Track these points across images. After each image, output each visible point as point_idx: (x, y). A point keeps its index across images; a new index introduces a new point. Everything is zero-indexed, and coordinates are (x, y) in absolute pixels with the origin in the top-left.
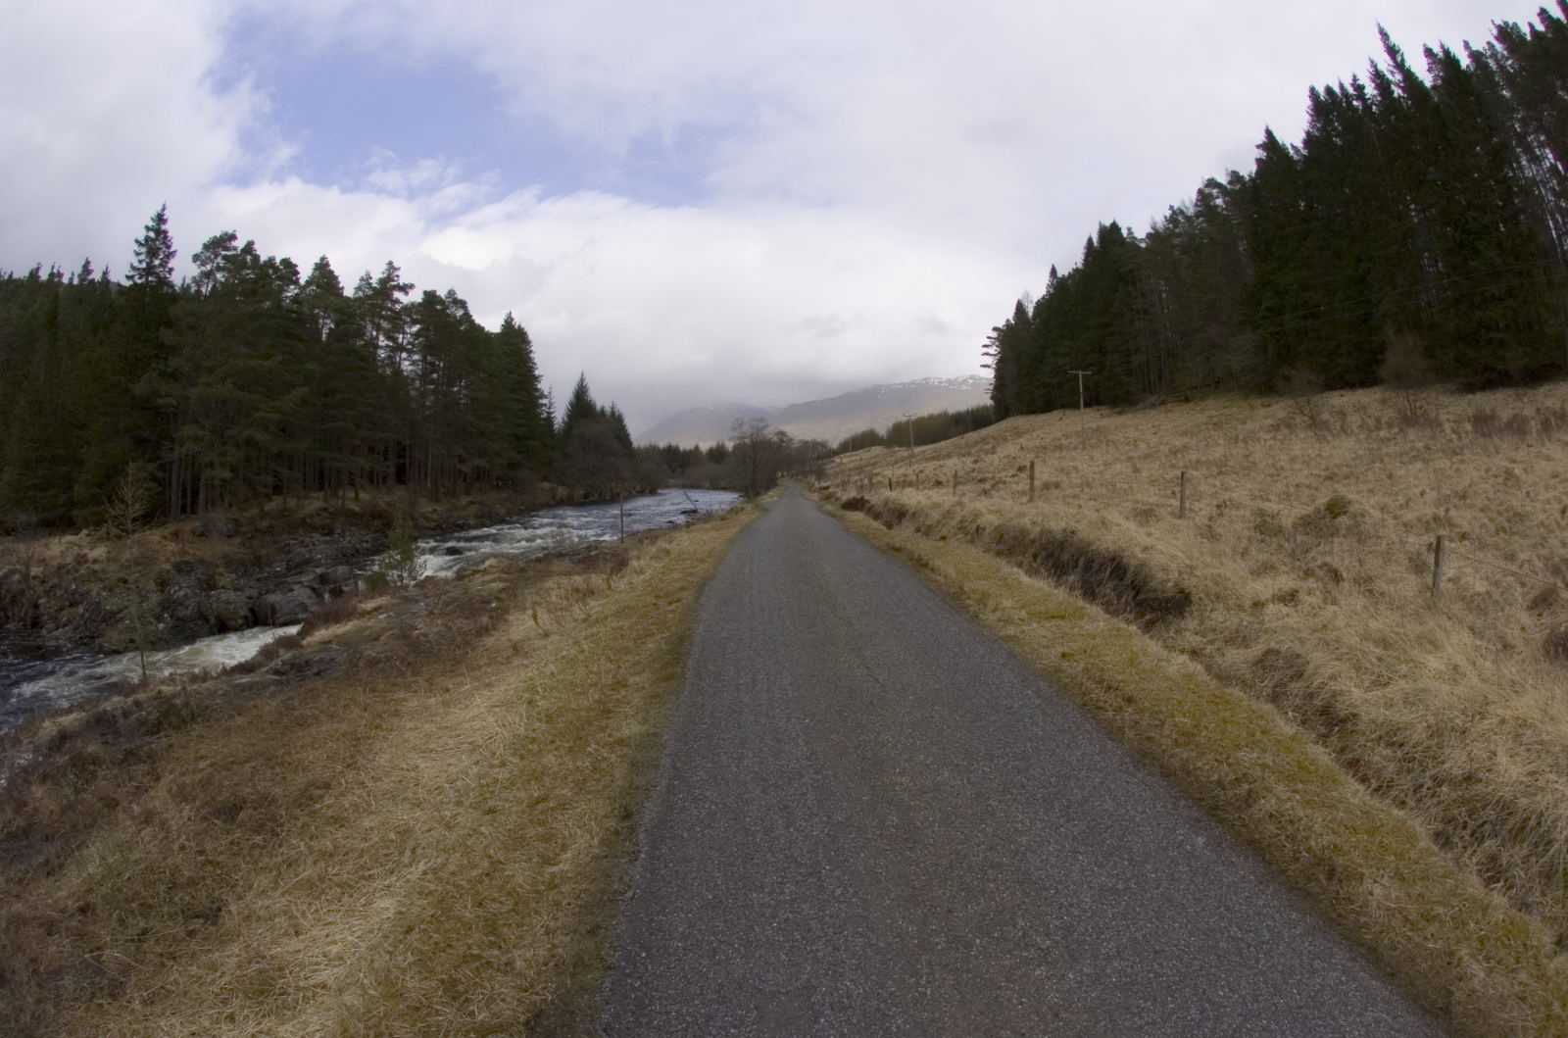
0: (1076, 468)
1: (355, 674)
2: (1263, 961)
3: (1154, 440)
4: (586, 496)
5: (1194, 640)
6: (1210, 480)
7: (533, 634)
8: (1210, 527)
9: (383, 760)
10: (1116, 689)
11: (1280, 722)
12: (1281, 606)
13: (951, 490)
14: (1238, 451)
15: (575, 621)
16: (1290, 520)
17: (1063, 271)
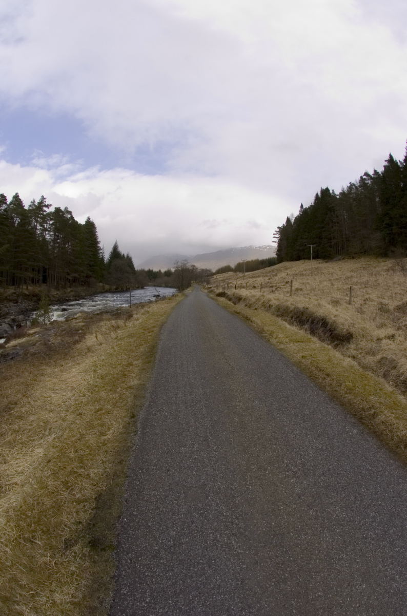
0: (308, 283)
1: (27, 359)
2: (379, 479)
3: (339, 273)
4: (116, 289)
5: (353, 352)
6: (361, 290)
7: (96, 343)
8: (361, 308)
9: (37, 393)
10: (323, 371)
11: (387, 385)
12: (388, 340)
13: (259, 290)
14: (373, 279)
15: (112, 339)
16: (393, 307)
17: (306, 206)
